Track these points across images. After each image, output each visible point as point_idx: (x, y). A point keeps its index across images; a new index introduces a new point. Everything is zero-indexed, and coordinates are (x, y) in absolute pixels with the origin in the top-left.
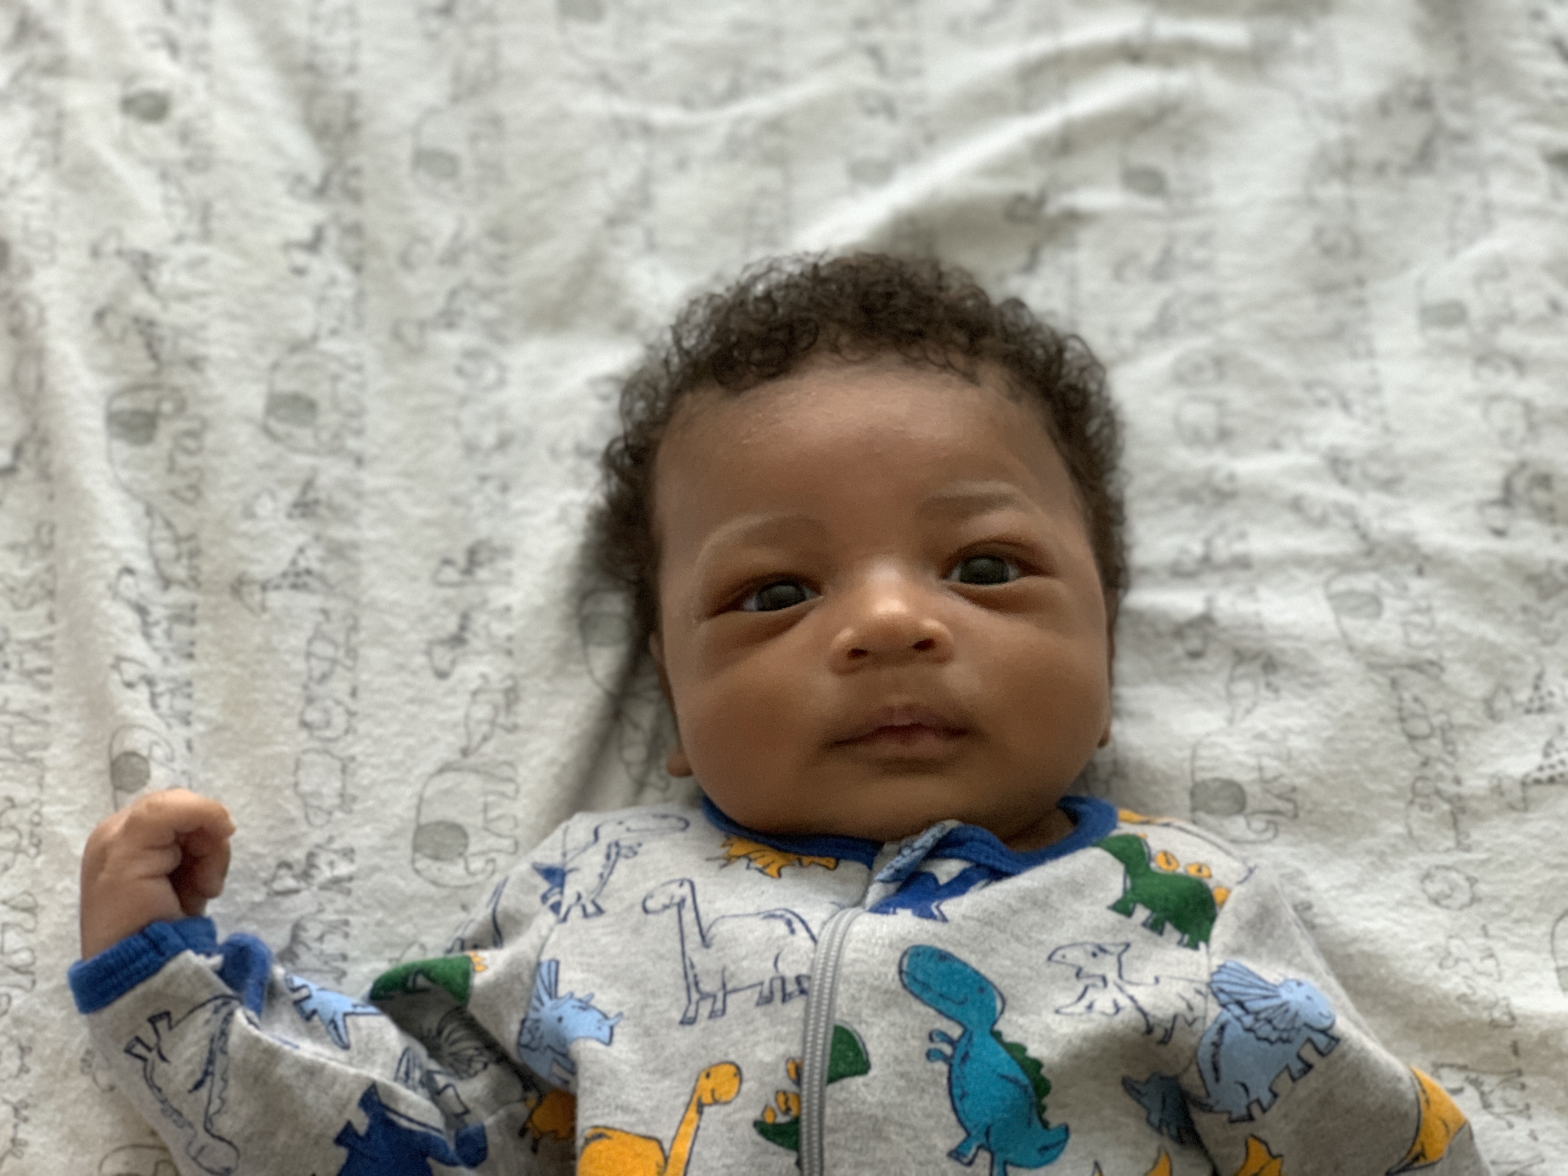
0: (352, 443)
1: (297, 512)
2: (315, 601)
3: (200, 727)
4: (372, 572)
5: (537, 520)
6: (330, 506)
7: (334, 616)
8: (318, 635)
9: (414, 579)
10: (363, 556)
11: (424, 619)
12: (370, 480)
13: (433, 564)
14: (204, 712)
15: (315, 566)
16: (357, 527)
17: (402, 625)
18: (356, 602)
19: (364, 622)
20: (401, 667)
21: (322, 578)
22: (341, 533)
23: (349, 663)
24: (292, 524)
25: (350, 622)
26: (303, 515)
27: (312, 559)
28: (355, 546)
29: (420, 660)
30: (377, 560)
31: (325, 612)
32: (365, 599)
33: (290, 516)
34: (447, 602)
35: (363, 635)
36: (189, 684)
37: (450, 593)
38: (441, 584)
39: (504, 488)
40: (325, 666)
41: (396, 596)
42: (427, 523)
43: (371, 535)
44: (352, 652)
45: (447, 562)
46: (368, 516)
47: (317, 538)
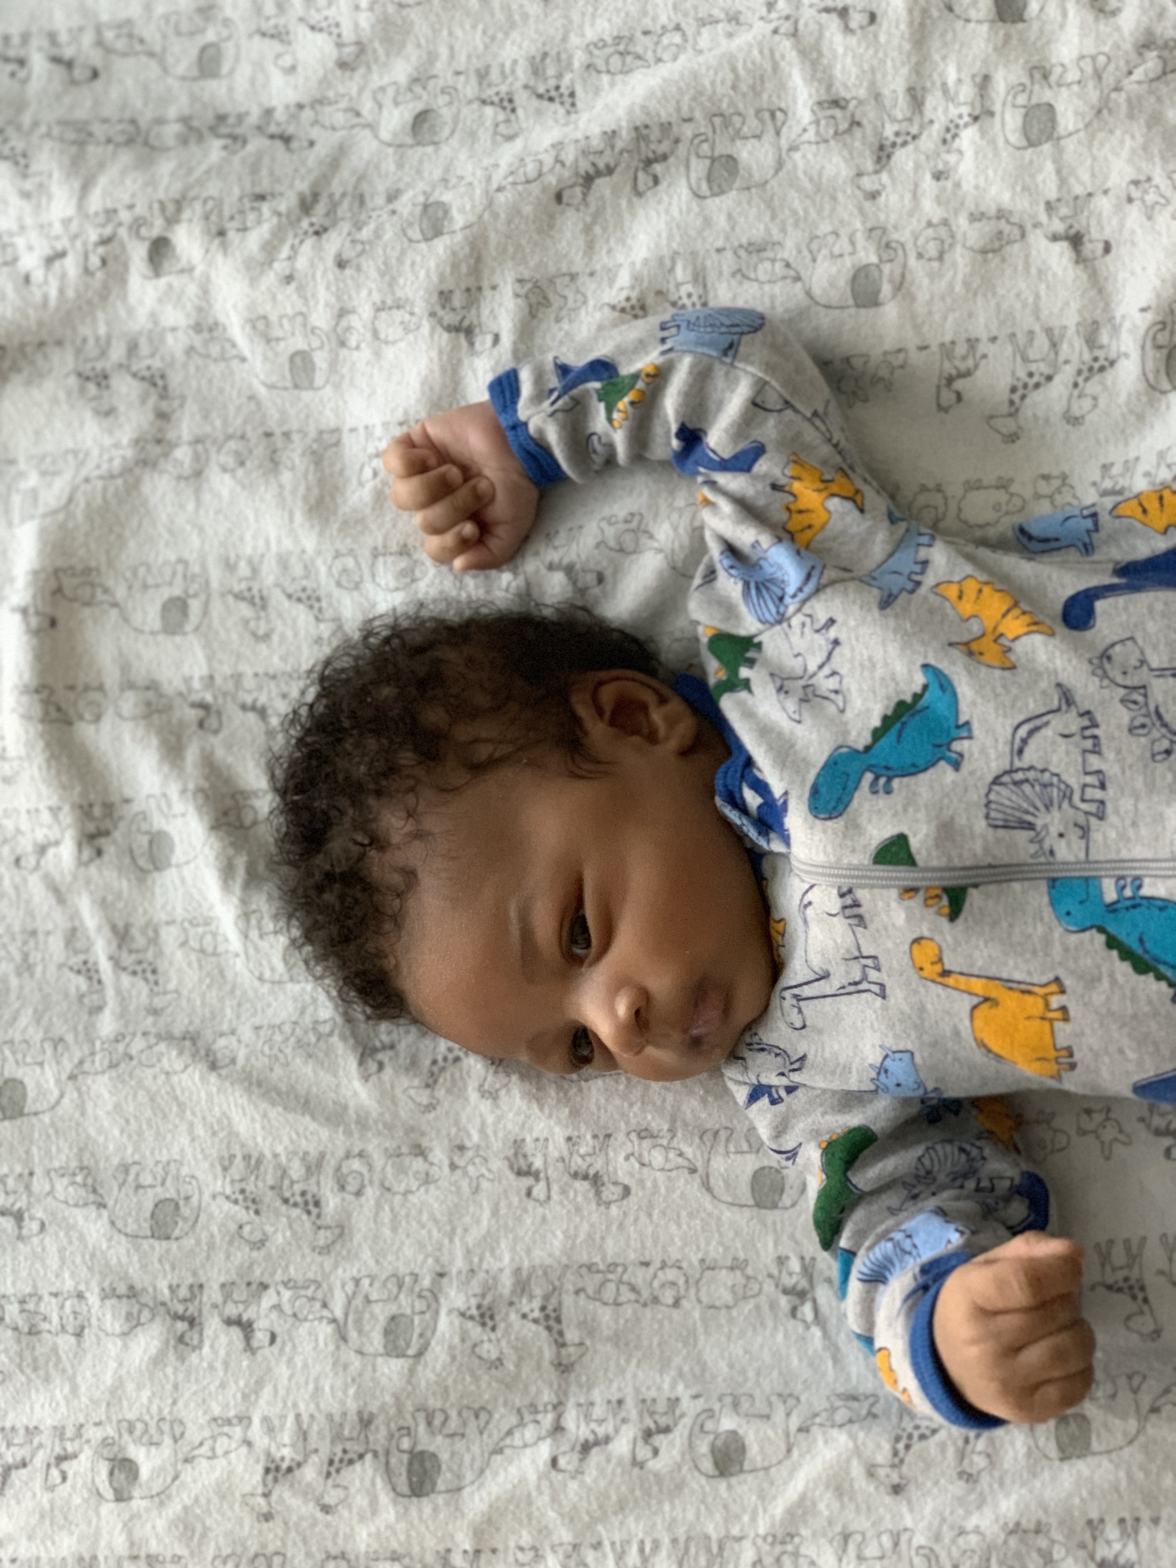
0: (426, 1282)
1: (490, 1323)
2: (568, 1300)
3: (680, 1388)
4: (539, 1255)
5: (490, 1119)
6: (483, 1296)
7: (580, 1285)
8: (597, 1296)
9: (544, 1219)
10: (526, 1264)
11: (578, 1209)
12: (459, 1264)
13: (530, 1204)
14: (666, 1386)
15: (536, 1304)
16: (501, 1270)
17: (585, 1226)
18: (567, 1267)
19: (584, 1258)
20: (621, 1226)
21: (546, 1298)
22: (507, 1282)
23: (620, 1269)
24: (501, 1326)
25: (584, 1271)
26: (492, 1317)
27: (533, 1307)
28: (517, 1271)
29: (614, 1210)
30: (528, 1251)
31: (577, 1292)
32: (564, 1260)
33: (493, 1329)
34: (563, 1192)
35: (597, 1259)
36: (644, 1401)
37: (555, 1188)
38: (549, 1198)
39: (461, 1148)
40: (624, 1289)
41: (559, 1233)
42: (495, 1212)
43: (507, 1259)
44: (612, 1267)
45: (529, 1194)
46: (489, 1263)
47: (511, 1304)
